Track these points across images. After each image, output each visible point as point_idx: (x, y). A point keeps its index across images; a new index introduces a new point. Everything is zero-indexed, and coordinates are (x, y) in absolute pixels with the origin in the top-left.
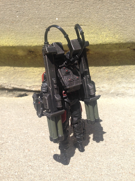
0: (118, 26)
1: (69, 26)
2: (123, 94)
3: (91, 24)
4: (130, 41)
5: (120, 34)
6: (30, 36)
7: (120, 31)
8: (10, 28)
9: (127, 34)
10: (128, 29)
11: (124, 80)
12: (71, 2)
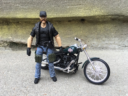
0: (103, 5)
1: (73, 5)
2: (106, 48)
3: (87, 4)
4: (110, 14)
5: (104, 10)
7: (104, 8)
8: (36, 7)
9: (109, 9)
10: (109, 7)
11: (107, 39)
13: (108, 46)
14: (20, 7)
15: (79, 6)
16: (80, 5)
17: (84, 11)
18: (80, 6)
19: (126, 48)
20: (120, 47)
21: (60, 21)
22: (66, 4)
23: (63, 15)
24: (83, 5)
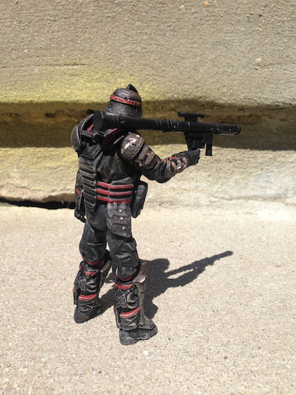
0: (147, 67)
1: (51, 65)
3: (95, 63)
4: (172, 96)
5: (151, 83)
7: (151, 78)
9: (166, 83)
10: (166, 74)
12: (52, 19)
13: (177, 196)
15: (70, 67)
16: (75, 64)
17: (89, 85)
18: (76, 70)
19: (231, 202)
20: (213, 199)
21: (17, 115)
22: (30, 59)
23: (20, 96)
24: (83, 64)
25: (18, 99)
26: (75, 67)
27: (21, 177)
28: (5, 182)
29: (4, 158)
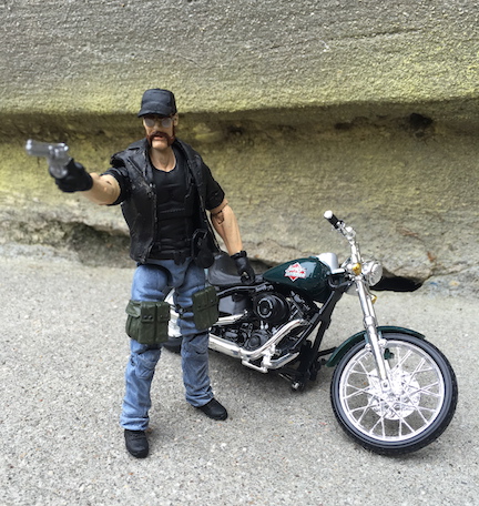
3: (436, 24)
6: (224, 79)
8: (168, 55)
14: (99, 58)
15: (387, 37)
16: (397, 31)
17: (418, 67)
18: (397, 41)
21: (291, 128)
22: (318, 29)
23: (298, 95)
24: (412, 30)
25: (294, 101)
26: (397, 35)
27: (288, 230)
28: (266, 237)
29: (266, 199)
